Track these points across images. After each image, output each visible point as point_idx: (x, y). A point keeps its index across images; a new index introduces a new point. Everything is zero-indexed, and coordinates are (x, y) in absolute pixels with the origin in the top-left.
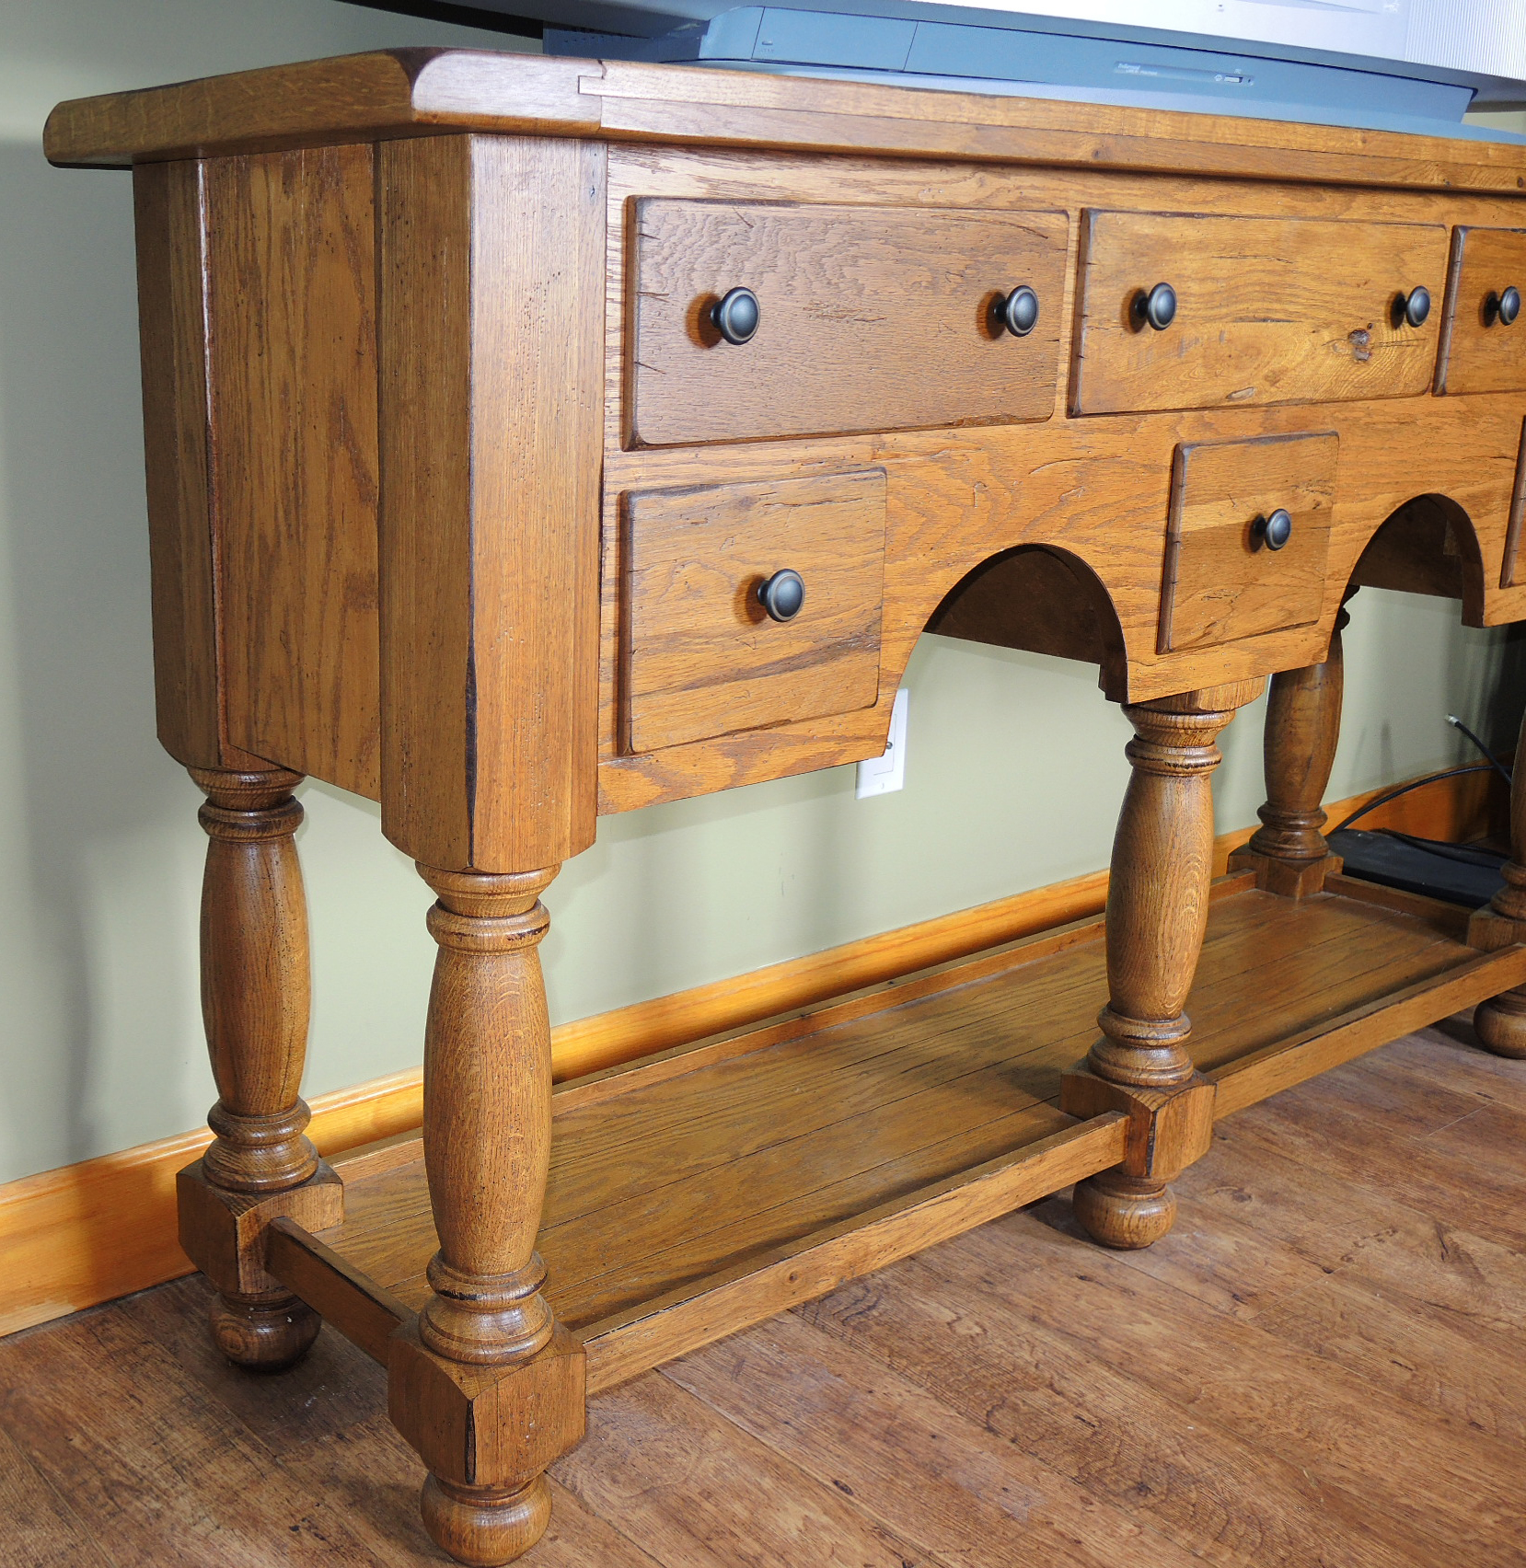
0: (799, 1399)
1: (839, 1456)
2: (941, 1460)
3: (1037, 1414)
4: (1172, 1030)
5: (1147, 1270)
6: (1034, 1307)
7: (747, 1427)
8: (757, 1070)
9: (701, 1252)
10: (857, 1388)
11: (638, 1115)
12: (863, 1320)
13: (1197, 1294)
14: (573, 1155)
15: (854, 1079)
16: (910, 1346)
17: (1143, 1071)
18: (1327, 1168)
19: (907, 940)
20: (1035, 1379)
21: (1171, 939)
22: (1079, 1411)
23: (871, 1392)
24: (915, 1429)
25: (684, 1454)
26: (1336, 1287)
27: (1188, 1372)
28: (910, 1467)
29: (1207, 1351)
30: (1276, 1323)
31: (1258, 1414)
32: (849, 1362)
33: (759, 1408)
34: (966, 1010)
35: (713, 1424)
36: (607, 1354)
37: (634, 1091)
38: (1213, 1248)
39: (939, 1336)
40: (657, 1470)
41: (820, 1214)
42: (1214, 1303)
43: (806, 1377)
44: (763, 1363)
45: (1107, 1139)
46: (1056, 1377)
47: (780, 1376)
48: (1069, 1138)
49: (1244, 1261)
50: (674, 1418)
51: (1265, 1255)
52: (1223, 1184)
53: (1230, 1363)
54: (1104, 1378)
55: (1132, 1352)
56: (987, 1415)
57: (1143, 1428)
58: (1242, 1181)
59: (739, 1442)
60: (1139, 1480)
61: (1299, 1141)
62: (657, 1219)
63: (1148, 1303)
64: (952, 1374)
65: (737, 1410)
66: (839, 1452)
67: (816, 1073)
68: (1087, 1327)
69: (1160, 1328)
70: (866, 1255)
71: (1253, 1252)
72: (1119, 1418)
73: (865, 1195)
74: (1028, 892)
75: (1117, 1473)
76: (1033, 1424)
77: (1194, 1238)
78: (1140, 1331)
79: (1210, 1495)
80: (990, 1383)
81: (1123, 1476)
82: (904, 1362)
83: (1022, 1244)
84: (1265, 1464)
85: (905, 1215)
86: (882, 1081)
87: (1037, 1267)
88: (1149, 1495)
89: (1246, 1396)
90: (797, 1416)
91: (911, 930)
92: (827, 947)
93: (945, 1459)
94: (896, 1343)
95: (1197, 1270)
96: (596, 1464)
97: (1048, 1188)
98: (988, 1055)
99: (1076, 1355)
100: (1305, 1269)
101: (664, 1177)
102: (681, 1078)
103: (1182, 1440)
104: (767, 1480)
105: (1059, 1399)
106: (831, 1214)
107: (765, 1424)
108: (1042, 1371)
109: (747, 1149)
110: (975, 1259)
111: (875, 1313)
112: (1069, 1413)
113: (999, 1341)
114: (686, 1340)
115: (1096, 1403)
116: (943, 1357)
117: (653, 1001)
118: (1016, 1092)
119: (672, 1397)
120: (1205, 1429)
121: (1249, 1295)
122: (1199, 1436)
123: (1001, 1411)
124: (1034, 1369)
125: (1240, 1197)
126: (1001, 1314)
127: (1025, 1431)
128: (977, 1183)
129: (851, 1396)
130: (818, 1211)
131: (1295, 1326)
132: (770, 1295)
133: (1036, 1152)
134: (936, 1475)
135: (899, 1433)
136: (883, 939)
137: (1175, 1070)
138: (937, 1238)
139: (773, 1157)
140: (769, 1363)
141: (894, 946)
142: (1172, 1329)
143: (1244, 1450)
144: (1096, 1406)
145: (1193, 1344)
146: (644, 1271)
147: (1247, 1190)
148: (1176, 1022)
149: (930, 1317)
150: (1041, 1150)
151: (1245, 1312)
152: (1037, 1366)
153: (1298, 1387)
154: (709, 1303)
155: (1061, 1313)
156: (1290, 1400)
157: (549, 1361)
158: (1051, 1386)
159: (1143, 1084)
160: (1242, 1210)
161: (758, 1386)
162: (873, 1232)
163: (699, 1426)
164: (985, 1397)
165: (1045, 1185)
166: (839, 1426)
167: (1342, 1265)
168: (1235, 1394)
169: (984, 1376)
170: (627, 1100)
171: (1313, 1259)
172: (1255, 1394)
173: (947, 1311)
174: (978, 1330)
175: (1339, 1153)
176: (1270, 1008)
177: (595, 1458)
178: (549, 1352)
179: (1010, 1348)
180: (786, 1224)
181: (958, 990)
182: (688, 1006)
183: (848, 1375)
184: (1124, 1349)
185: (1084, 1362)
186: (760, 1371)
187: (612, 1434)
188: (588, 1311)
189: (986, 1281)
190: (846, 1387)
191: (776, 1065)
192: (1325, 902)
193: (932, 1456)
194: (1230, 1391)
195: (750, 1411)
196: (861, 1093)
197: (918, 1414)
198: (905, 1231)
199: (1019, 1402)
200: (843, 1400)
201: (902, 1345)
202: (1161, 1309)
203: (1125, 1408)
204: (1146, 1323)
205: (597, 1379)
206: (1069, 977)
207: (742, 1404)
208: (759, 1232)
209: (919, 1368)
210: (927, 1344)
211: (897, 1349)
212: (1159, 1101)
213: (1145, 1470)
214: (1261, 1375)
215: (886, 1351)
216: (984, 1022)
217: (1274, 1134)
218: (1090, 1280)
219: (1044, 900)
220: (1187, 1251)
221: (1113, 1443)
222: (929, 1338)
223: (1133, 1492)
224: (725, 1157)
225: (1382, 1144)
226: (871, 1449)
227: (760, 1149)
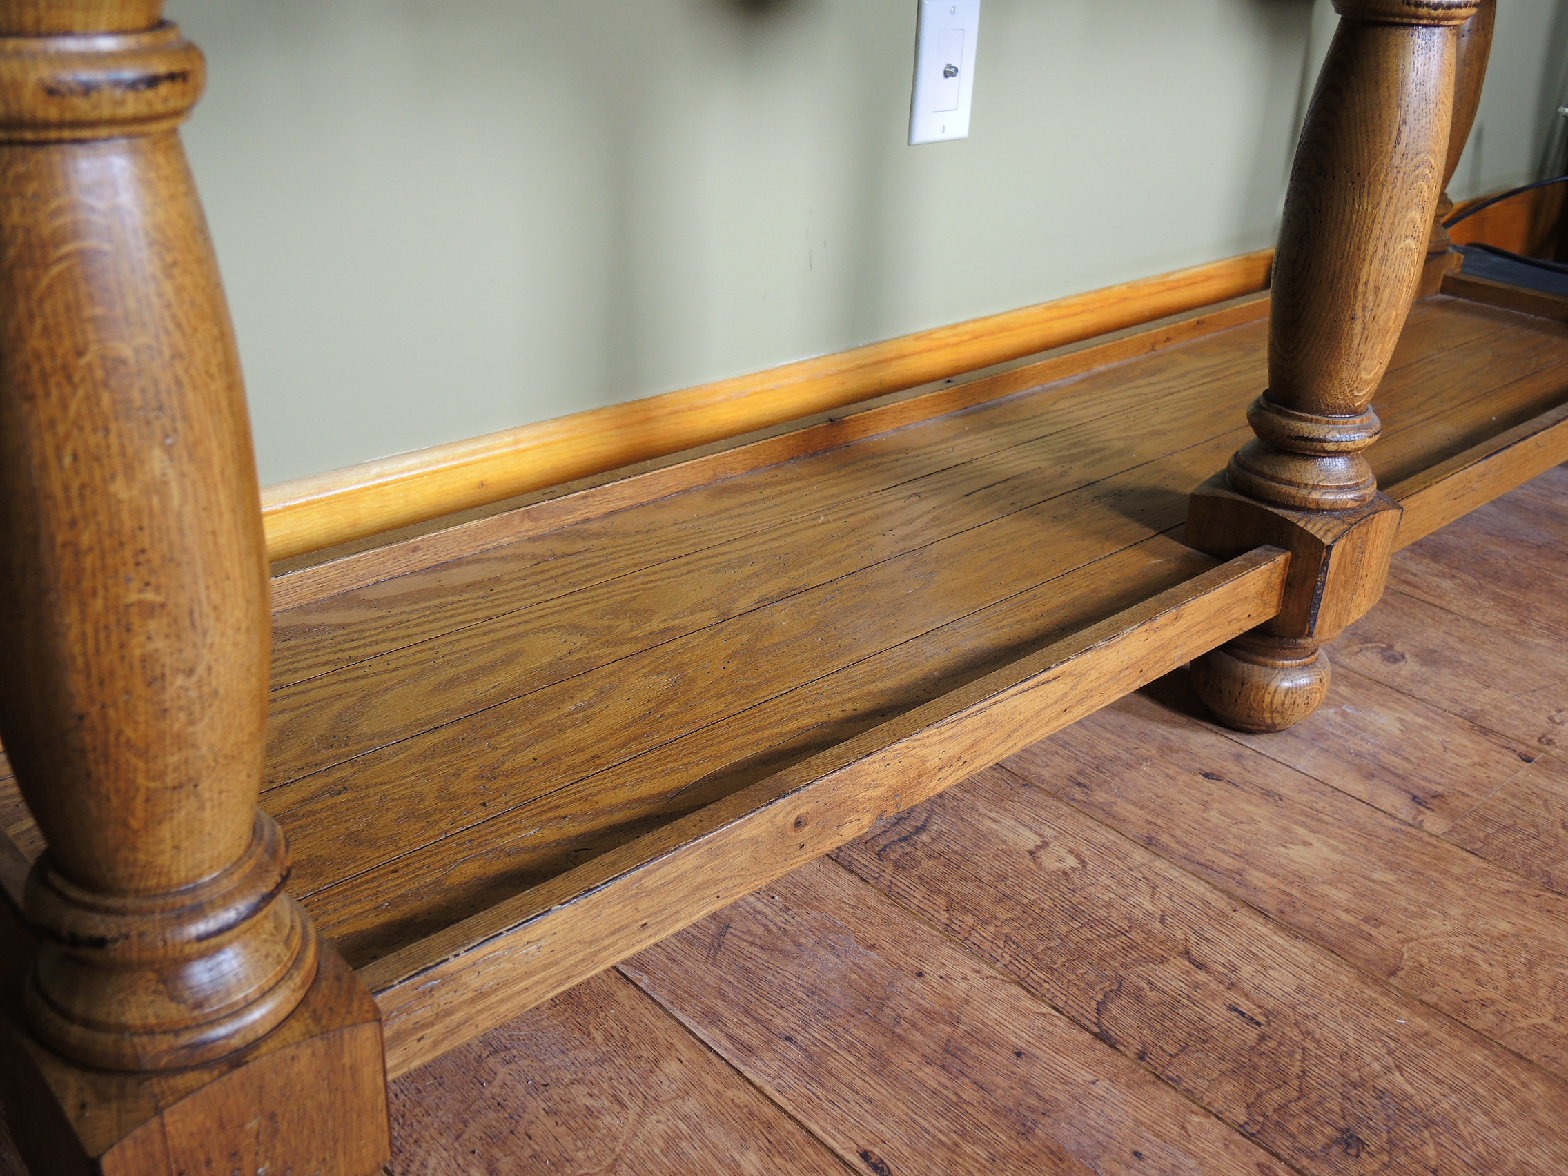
0: (810, 992)
1: (870, 1101)
2: (1032, 1101)
3: (1173, 1004)
4: (1359, 429)
5: (1292, 762)
6: (1149, 822)
7: (725, 1048)
8: (766, 493)
9: (652, 777)
10: (900, 967)
11: (587, 555)
12: (908, 849)
13: (1365, 797)
14: (474, 616)
15: (901, 503)
16: (977, 891)
17: (1315, 487)
18: (1489, 618)
19: (964, 338)
20: (1162, 942)
21: (1377, 289)
22: (1235, 998)
23: (920, 975)
24: (989, 1042)
25: (616, 1107)
26: (1543, 782)
27: (1376, 921)
28: (984, 1118)
29: (1397, 887)
30: (1479, 840)
31: (1493, 994)
32: (888, 922)
33: (746, 1012)
34: (1046, 417)
35: (671, 1047)
36: (444, 997)
37: (587, 520)
38: (1371, 728)
39: (1018, 874)
40: (568, 1142)
41: (848, 707)
42: (1390, 810)
43: (822, 952)
44: (758, 929)
45: (1260, 585)
46: (1193, 939)
47: (782, 952)
48: (1213, 584)
49: (1416, 747)
50: (608, 1037)
51: (1441, 737)
52: (1366, 640)
53: (1432, 907)
54: (1261, 937)
55: (1294, 892)
56: (1098, 1011)
57: (1331, 1025)
58: (1389, 635)
59: (709, 1080)
60: (1342, 1123)
61: (1447, 584)
62: (588, 719)
63: (1303, 813)
64: (1041, 938)
65: (712, 1018)
66: (871, 1093)
67: (848, 496)
68: (1225, 852)
69: (1326, 851)
70: (920, 776)
71: (1425, 733)
72: (1293, 1008)
73: (917, 673)
74: (1105, 289)
75: (1307, 1112)
76: (1168, 1024)
77: (1345, 715)
78: (1298, 854)
79: (1456, 1149)
80: (1096, 950)
81: (1317, 1118)
82: (969, 920)
83: (1122, 727)
84: (1525, 1085)
85: (982, 710)
86: (939, 507)
87: (1146, 760)
88: (1363, 1155)
89: (1469, 961)
90: (806, 1025)
91: (971, 327)
92: (866, 343)
93: (1039, 1097)
94: (958, 888)
95: (1357, 761)
96: (465, 1136)
97: (1182, 657)
98: (1078, 473)
99: (1218, 901)
100: (1497, 756)
101: (612, 650)
102: (658, 503)
103: (1393, 1045)
104: (752, 1156)
105: (1201, 976)
106: (865, 705)
107: (756, 1043)
108: (1171, 927)
109: (743, 604)
110: (1062, 751)
111: (925, 838)
112: (1220, 1001)
113: (1104, 880)
114: (606, 948)
115: (1256, 982)
116: (1026, 909)
117: (633, 403)
118: (1124, 520)
119: (610, 997)
120: (1421, 1023)
121: (1433, 797)
122: (1417, 1036)
123: (1118, 1001)
124: (1158, 925)
125: (1392, 657)
126: (1104, 836)
127: (1159, 1035)
128: (1089, 655)
129: (891, 984)
130: (845, 701)
131: (1506, 844)
132: (761, 855)
133: (1169, 606)
134: (1026, 1132)
135: (963, 1050)
136: (938, 335)
137: (1356, 487)
138: (1028, 740)
139: (781, 616)
140: (767, 928)
141: (948, 345)
142: (1342, 853)
143: (1487, 1058)
144: (1256, 987)
145: (1375, 876)
146: (551, 815)
147: (1398, 648)
148: (1364, 417)
149: (1004, 842)
150: (1176, 602)
151: (1434, 823)
152: (1162, 921)
153: (1537, 943)
154: (649, 882)
155: (1186, 832)
156: (1530, 965)
157: (289, 1052)
158: (1187, 954)
159: (1312, 506)
160: (1398, 675)
161: (747, 970)
162: (932, 740)
163: (647, 1052)
164: (1091, 977)
165: (1178, 652)
166: (871, 1041)
167: (1540, 751)
168: (1451, 957)
169: (1088, 941)
170: (577, 533)
171: (1504, 742)
172: (1478, 957)
173: (1027, 833)
174: (1072, 861)
175: (1496, 598)
176: (1419, 417)
177: (466, 1124)
178: (296, 1029)
179: (1121, 891)
180: (793, 725)
181: (1033, 394)
182: (682, 411)
183: (887, 946)
184: (1281, 886)
185: (1228, 911)
186: (752, 944)
187: (502, 1072)
188: (433, 899)
189: (1079, 784)
190: (883, 968)
191: (793, 485)
192: (1442, 305)
193: (1018, 1092)
194: (1443, 953)
195: (731, 1016)
196: (910, 522)
197: (994, 1013)
198: (980, 734)
199: (1143, 984)
200: (878, 991)
201: (965, 890)
202: (1320, 820)
203: (1300, 989)
204: (1307, 844)
205: (427, 1042)
206: (1168, 380)
207: (720, 1006)
208: (750, 738)
209: (992, 929)
210: (1002, 887)
211: (958, 898)
212: (1336, 531)
213: (1348, 1105)
214: (1480, 924)
215: (941, 901)
216: (1069, 432)
217: (1415, 575)
218: (1219, 778)
219: (1125, 299)
220: (1338, 732)
221: (1291, 1054)
222: (1004, 878)
223: (1336, 1150)
224: (709, 616)
225: (1544, 587)
226: (922, 1083)
227: (764, 603)
